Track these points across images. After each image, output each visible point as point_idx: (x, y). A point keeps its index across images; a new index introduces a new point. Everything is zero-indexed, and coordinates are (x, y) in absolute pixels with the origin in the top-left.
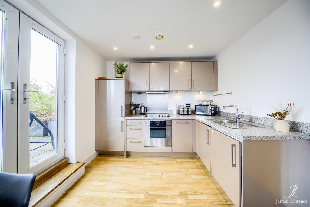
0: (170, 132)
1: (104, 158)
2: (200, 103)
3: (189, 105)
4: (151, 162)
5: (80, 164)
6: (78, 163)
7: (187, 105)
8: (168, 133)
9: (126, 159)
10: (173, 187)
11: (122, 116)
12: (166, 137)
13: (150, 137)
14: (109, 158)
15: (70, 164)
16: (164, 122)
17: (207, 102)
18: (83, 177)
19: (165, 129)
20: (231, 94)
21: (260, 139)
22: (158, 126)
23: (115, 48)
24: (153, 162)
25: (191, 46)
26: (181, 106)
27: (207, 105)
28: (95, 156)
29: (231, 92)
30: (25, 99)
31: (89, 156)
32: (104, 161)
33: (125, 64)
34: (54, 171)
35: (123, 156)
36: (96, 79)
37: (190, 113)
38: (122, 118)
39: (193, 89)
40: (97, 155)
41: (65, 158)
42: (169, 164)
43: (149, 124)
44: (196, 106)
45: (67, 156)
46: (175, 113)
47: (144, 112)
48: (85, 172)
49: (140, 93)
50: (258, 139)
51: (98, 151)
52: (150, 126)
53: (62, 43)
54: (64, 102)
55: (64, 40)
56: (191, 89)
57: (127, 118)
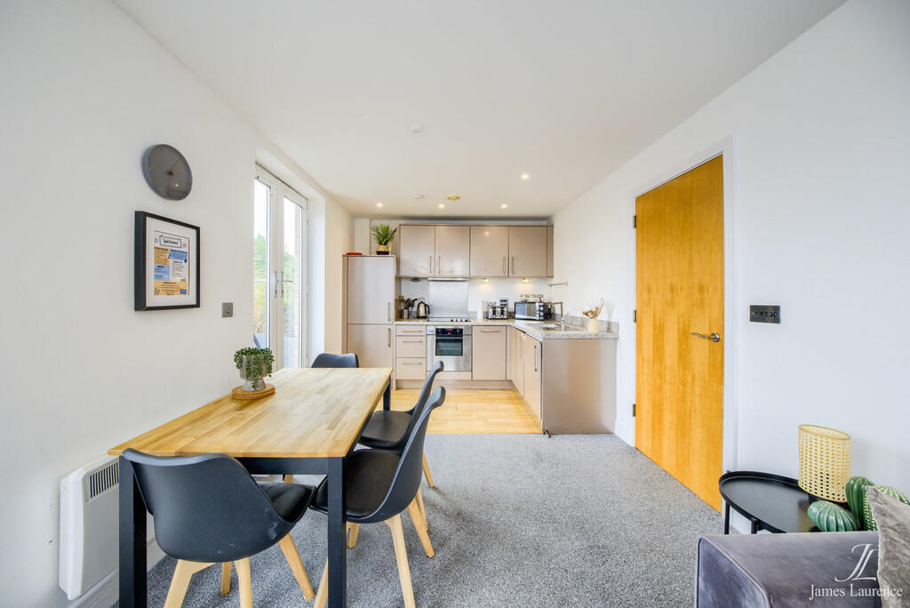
0: (469, 347)
2: (524, 298)
3: (504, 303)
7: (502, 303)
8: (466, 348)
11: (389, 320)
12: (462, 355)
13: (436, 355)
16: (459, 329)
17: (536, 297)
19: (461, 341)
20: (567, 285)
22: (449, 336)
26: (490, 303)
27: (534, 303)
29: (567, 282)
33: (392, 226)
36: (343, 256)
37: (505, 316)
38: (389, 322)
39: (511, 274)
43: (434, 333)
44: (514, 303)
46: (480, 316)
47: (424, 315)
49: (416, 279)
52: (437, 336)
53: (304, 203)
55: (306, 199)
56: (506, 275)
57: (397, 323)
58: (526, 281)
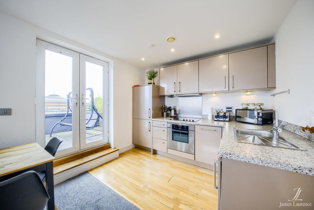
0: (193, 138)
1: (137, 150)
2: (245, 106)
3: (230, 110)
4: (171, 163)
5: (115, 150)
6: (115, 148)
7: (228, 110)
8: (191, 139)
9: (152, 156)
10: (172, 191)
11: (149, 118)
12: (188, 143)
13: (172, 140)
14: (140, 151)
15: (111, 148)
16: (186, 126)
17: (255, 105)
18: (116, 159)
19: (188, 134)
20: (289, 93)
21: (247, 161)
22: (180, 130)
23: (143, 59)
24: (172, 164)
25: (217, 36)
26: (219, 110)
27: (253, 110)
28: (131, 148)
29: (289, 90)
30: (83, 103)
31: (125, 146)
32: (136, 152)
33: (155, 70)
34: (100, 149)
35: (150, 152)
36: (132, 87)
37: (227, 119)
38: (149, 119)
39: (231, 89)
40: (134, 147)
41: (109, 143)
42: (187, 171)
43: (172, 127)
44: (236, 110)
45: (110, 142)
46: (210, 118)
47: (174, 115)
48: (119, 156)
49: (172, 96)
50: (243, 160)
51: (134, 144)
52: (173, 129)
53: (106, 65)
54: (108, 105)
55: (107, 62)
56: (227, 89)
57: (154, 119)
58: (248, 93)
